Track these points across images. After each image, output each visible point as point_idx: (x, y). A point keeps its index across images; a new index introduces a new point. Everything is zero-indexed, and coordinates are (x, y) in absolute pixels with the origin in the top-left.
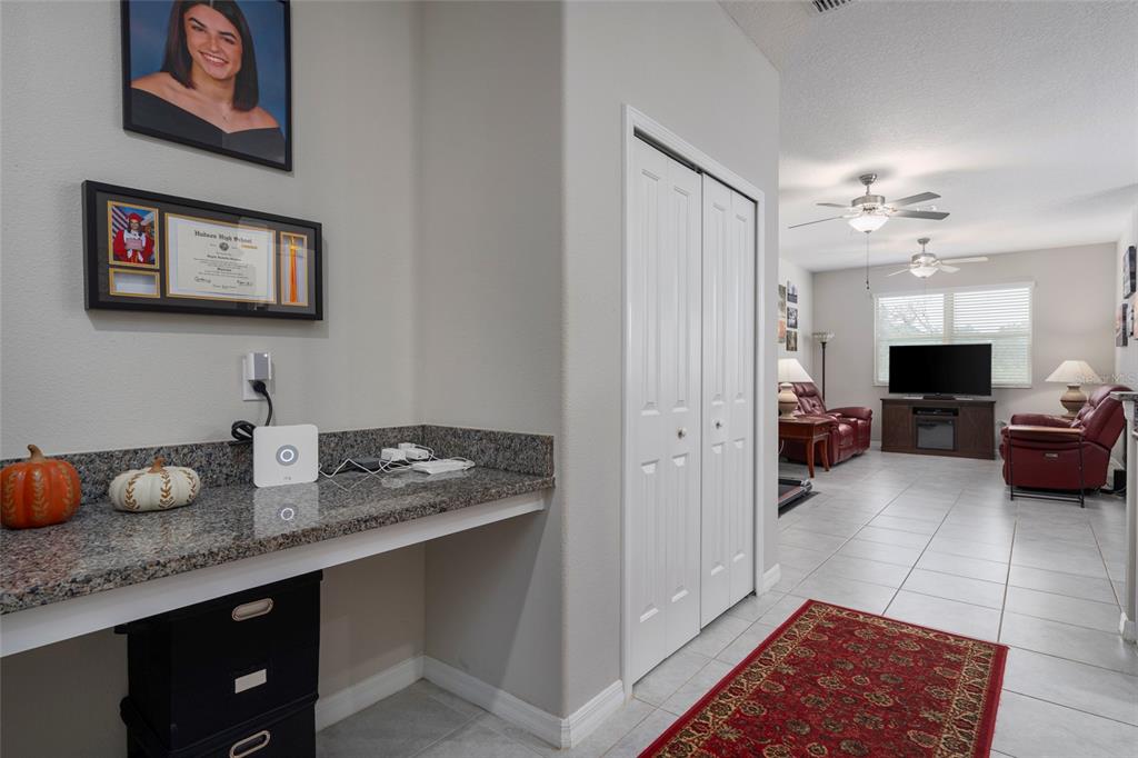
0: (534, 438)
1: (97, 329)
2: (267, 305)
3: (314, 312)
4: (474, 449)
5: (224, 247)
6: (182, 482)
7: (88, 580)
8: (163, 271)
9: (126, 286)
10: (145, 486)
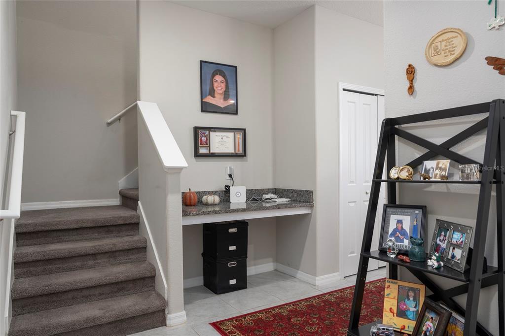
0: (307, 191)
1: (197, 161)
2: (232, 153)
3: (244, 154)
4: (291, 195)
5: (222, 139)
6: (216, 199)
7: (210, 212)
8: (209, 146)
9: (203, 151)
10: (211, 199)
